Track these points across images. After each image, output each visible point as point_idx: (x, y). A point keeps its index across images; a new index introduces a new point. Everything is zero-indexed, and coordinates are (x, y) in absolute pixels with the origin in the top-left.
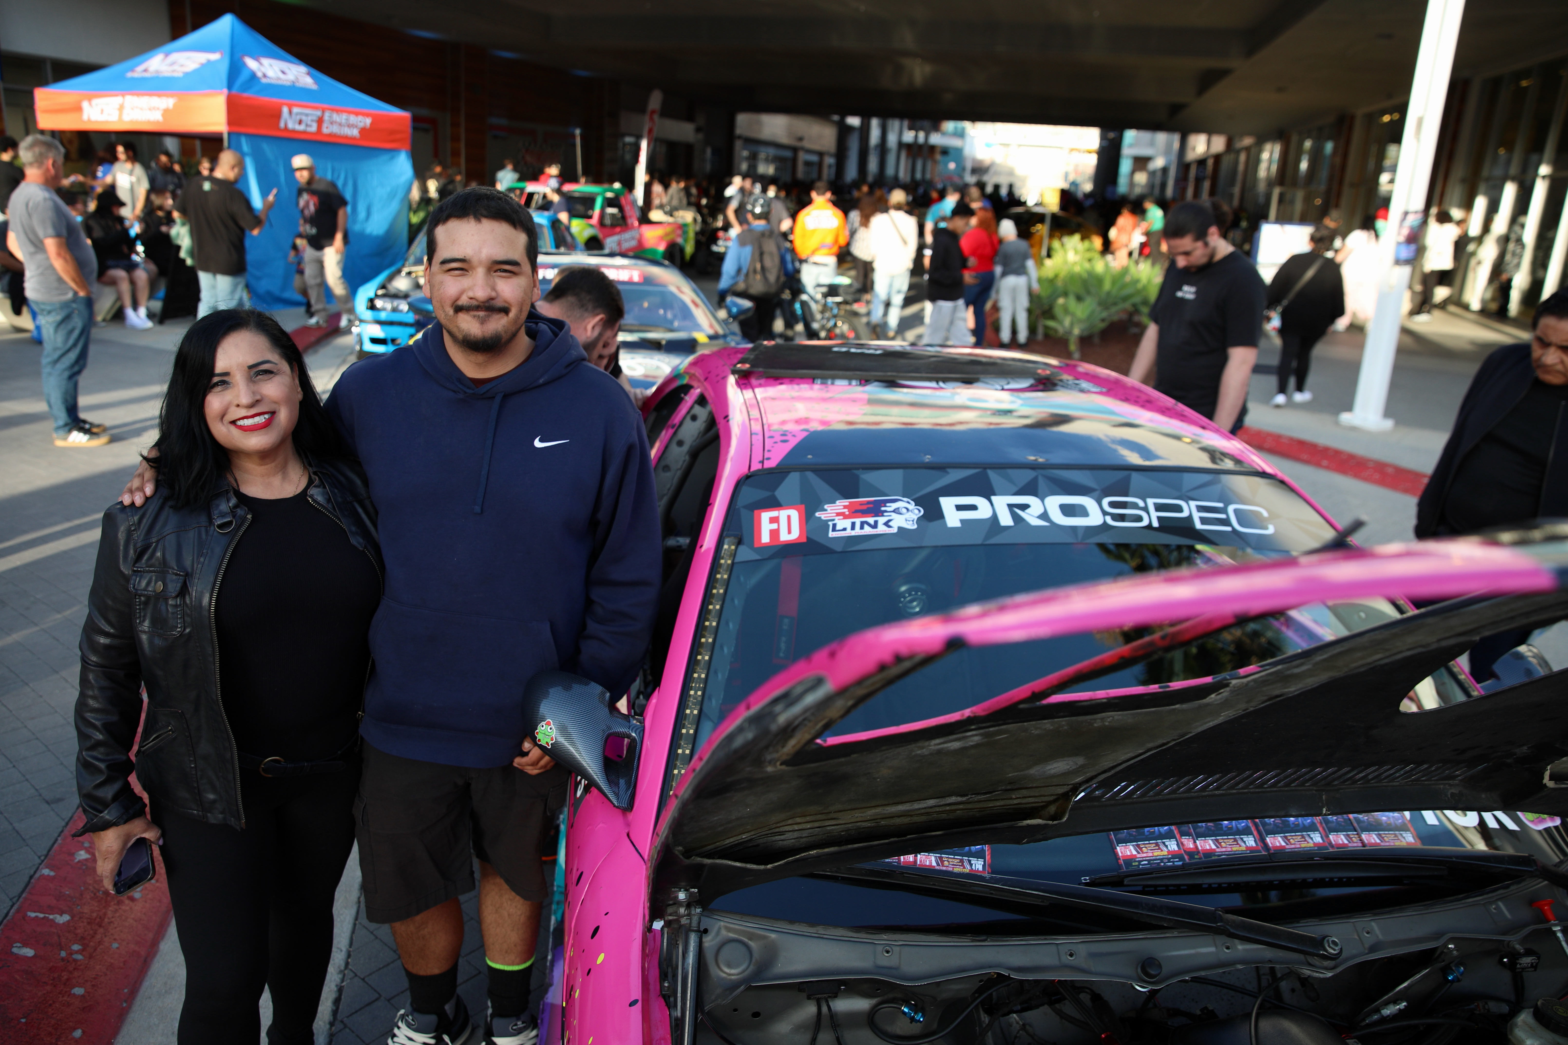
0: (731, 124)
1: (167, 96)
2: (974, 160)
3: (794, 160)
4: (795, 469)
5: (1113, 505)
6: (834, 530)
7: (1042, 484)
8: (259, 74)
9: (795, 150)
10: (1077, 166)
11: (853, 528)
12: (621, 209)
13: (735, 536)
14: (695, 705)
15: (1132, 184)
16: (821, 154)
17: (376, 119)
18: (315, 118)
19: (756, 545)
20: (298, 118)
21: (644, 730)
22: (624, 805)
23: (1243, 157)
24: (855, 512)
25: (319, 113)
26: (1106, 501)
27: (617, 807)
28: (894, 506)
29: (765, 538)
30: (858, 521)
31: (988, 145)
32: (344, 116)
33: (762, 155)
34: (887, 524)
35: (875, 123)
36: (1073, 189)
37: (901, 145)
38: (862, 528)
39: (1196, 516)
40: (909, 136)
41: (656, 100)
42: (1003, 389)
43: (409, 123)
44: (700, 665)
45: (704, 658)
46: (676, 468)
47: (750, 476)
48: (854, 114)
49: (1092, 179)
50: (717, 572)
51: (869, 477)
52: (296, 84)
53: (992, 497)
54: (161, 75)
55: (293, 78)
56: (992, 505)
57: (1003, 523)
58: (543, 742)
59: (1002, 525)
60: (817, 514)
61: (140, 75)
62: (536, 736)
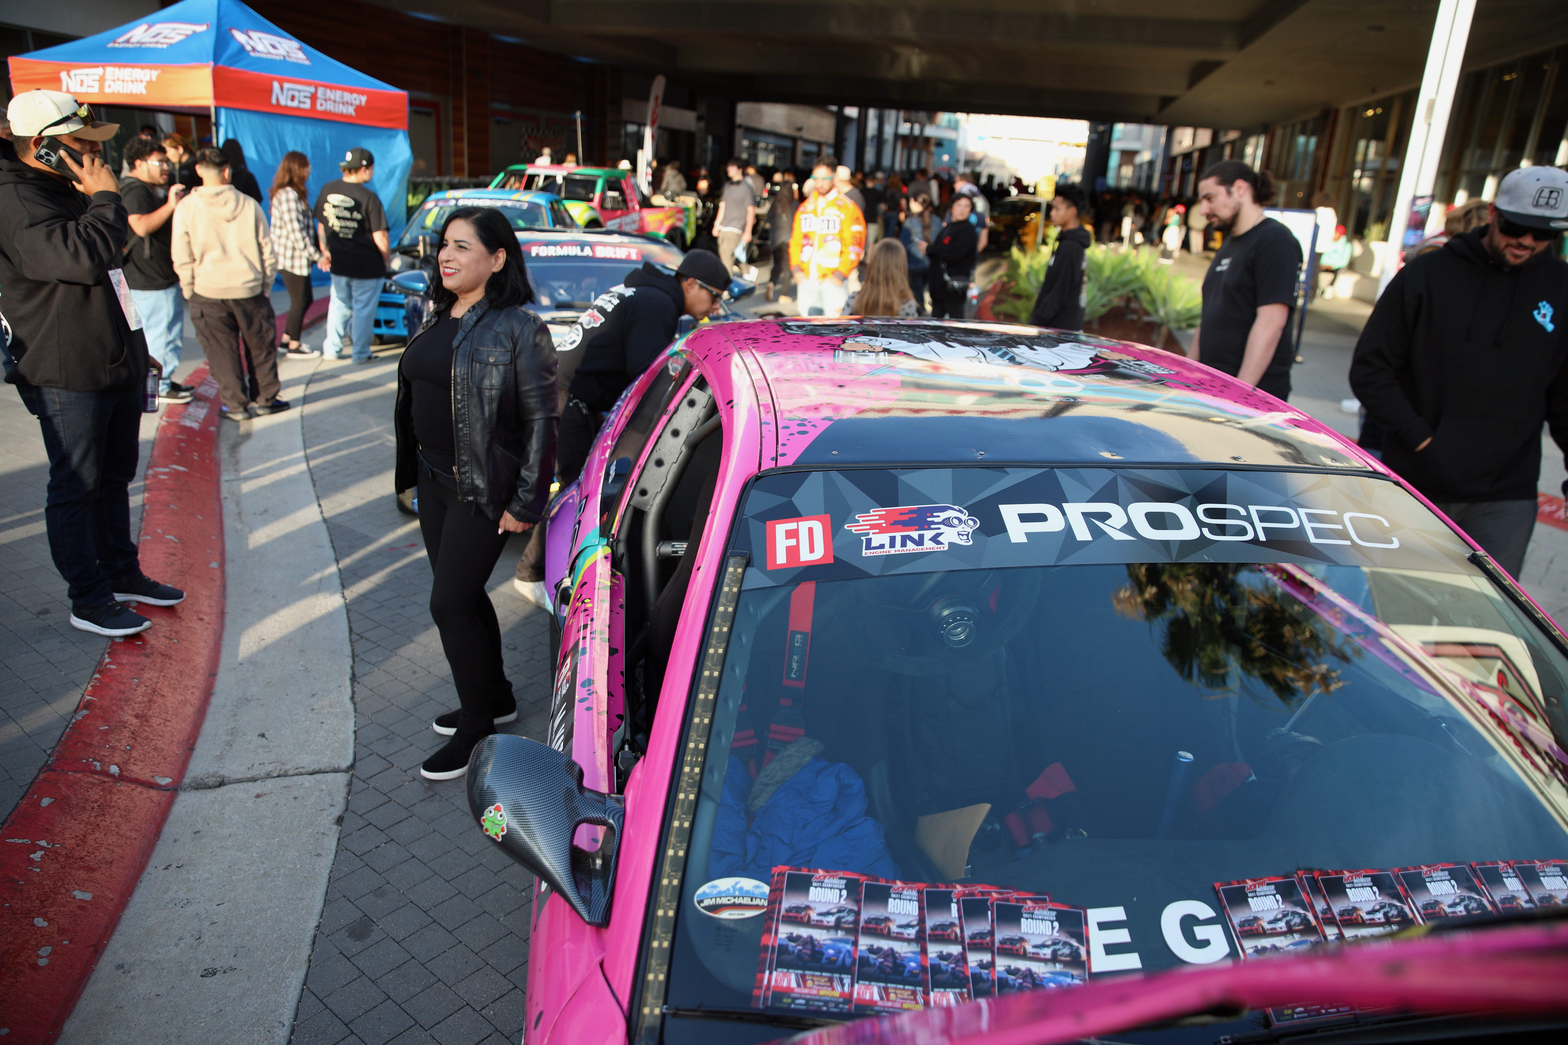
0: (732, 113)
1: (151, 68)
2: (967, 153)
3: (794, 150)
4: (817, 469)
6: (869, 547)
7: (1123, 488)
8: (248, 48)
9: (794, 140)
10: (1066, 159)
11: (892, 544)
12: (622, 192)
13: (742, 555)
14: (691, 787)
15: (1119, 177)
16: (819, 145)
17: (371, 96)
18: (308, 95)
19: (770, 567)
20: (291, 93)
21: (624, 815)
22: (598, 919)
23: (1227, 151)
24: (894, 524)
25: (312, 89)
26: (1200, 509)
27: (589, 923)
28: (943, 515)
29: (781, 558)
30: (898, 536)
31: (981, 138)
32: (339, 93)
33: (762, 145)
34: (935, 539)
35: (872, 113)
37: (897, 136)
38: (904, 544)
39: (1308, 526)
40: (905, 128)
41: (659, 86)
42: (1058, 370)
43: (406, 102)
44: (698, 730)
45: (702, 721)
46: (671, 462)
47: (760, 477)
48: (852, 104)
49: (1081, 172)
50: (720, 603)
51: (910, 478)
52: (288, 59)
53: (1064, 504)
54: (144, 46)
55: (284, 53)
56: (1064, 513)
57: (1079, 538)
58: (491, 833)
59: (1078, 539)
60: (846, 527)
61: (121, 46)
62: (482, 826)
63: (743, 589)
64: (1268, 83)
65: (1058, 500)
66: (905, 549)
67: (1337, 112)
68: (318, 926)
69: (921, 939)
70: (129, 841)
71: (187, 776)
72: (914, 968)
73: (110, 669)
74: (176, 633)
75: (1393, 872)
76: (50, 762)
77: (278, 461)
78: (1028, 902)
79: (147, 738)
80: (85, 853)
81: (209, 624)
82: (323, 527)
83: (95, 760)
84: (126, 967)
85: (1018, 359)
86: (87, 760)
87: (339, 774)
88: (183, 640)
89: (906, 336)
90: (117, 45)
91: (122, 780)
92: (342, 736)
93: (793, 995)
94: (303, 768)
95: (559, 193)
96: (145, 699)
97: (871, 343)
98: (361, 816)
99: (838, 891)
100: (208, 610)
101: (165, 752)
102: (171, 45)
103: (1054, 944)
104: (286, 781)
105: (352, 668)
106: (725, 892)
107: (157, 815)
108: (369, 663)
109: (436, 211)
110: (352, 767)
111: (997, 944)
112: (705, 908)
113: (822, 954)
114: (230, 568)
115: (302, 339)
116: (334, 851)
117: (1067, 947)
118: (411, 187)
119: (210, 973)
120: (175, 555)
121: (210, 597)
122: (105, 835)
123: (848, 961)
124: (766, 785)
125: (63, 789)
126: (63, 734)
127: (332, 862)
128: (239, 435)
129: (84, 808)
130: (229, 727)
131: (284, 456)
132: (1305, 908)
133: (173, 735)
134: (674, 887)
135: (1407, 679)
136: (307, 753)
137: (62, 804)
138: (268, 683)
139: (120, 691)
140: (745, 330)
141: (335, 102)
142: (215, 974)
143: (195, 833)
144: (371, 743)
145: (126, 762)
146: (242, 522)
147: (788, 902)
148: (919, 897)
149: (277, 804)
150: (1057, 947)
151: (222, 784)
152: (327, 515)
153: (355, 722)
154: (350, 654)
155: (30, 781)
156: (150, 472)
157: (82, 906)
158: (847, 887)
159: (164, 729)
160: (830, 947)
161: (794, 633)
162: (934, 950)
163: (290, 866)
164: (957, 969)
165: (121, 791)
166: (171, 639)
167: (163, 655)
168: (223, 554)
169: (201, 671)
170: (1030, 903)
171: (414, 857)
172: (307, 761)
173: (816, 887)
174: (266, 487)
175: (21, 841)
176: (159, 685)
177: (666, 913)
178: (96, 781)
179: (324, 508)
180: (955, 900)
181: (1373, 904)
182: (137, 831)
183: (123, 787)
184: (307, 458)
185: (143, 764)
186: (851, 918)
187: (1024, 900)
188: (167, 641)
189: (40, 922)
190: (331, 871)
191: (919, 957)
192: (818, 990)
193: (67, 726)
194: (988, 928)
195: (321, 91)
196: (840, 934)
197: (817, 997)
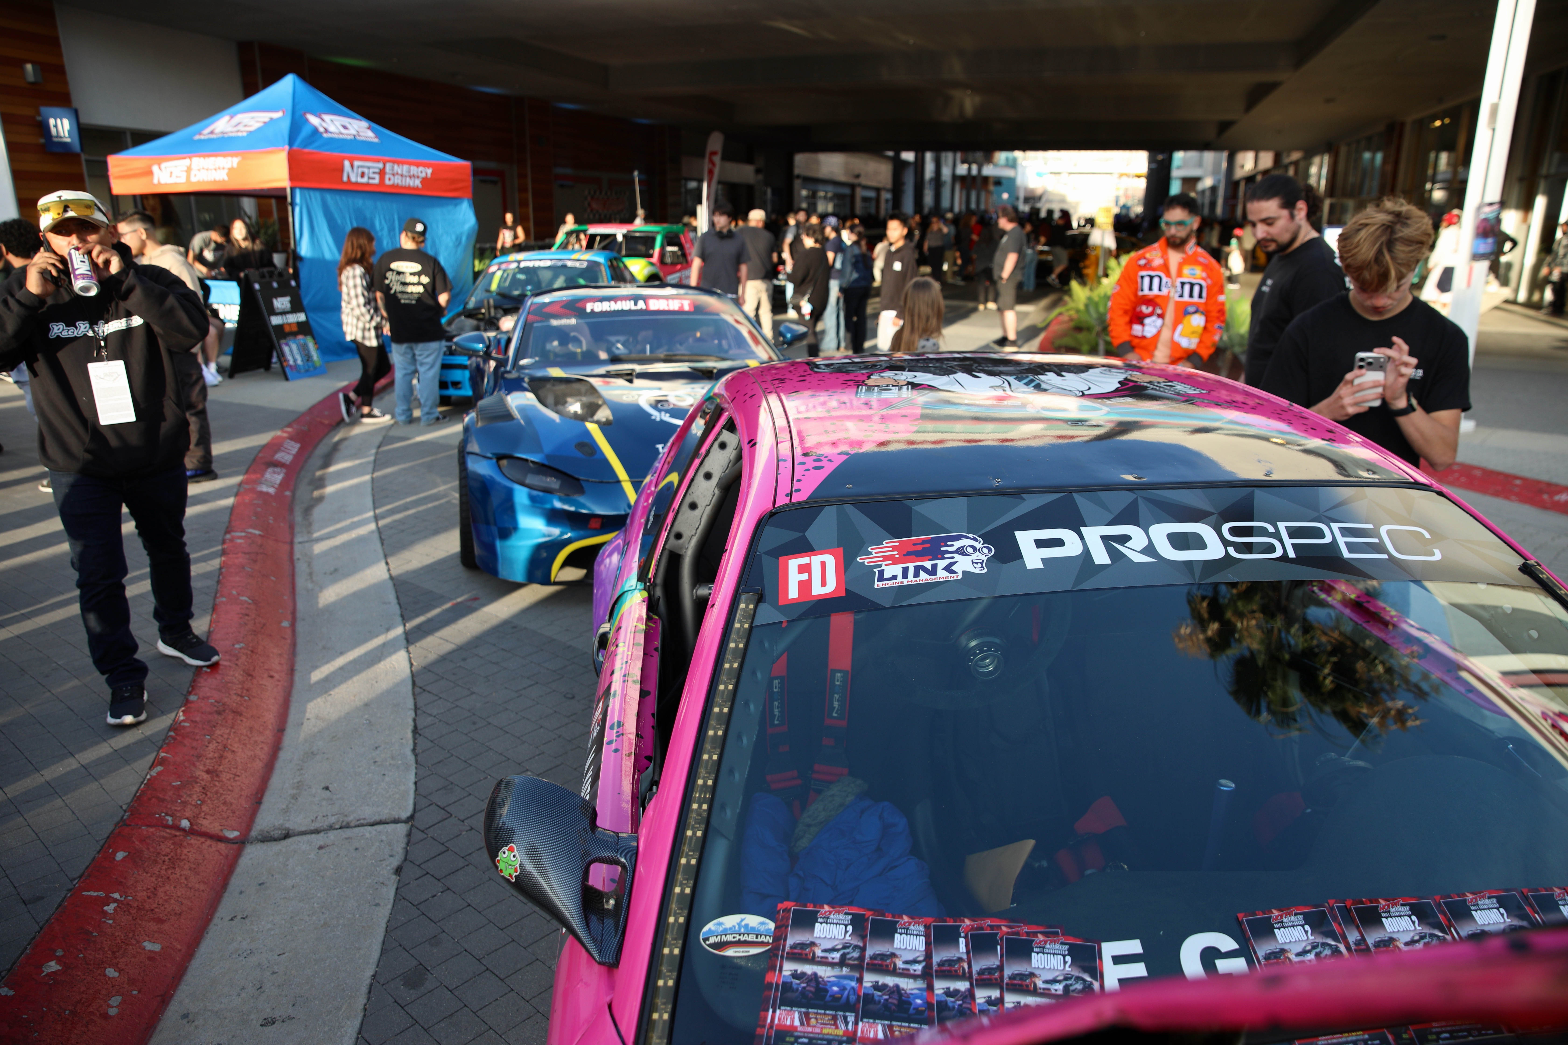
0: (790, 164)
1: (232, 156)
2: (1026, 189)
3: (853, 197)
4: (831, 503)
5: (1234, 531)
6: (881, 578)
7: (1143, 509)
8: (321, 130)
9: (853, 187)
10: (1126, 190)
11: (905, 575)
12: (682, 247)
13: (754, 591)
14: (699, 824)
16: (878, 190)
17: (436, 169)
18: (377, 171)
19: (781, 602)
20: (360, 170)
21: (637, 854)
22: (608, 959)
24: (907, 555)
25: (381, 165)
26: (1225, 528)
27: (600, 963)
28: (957, 544)
29: (793, 593)
30: (911, 566)
31: (1039, 175)
32: (406, 167)
33: (821, 194)
34: (948, 569)
35: (928, 156)
36: (1124, 212)
37: (955, 178)
38: (916, 575)
39: (1341, 541)
40: (962, 170)
41: (716, 142)
42: (1083, 395)
43: (469, 171)
44: (706, 767)
45: (710, 757)
46: (704, 504)
47: (775, 514)
48: (908, 149)
49: (1142, 202)
50: (731, 640)
51: (925, 509)
52: (358, 138)
53: (1082, 529)
54: (226, 136)
55: (354, 132)
56: (1082, 538)
57: (1097, 561)
58: (506, 874)
59: (1096, 563)
60: (858, 559)
61: (206, 137)
62: (497, 867)
63: (754, 625)
64: (1328, 101)
65: (1076, 524)
66: (917, 579)
67: (1403, 124)
68: (374, 976)
69: (927, 975)
70: (197, 894)
71: (254, 829)
72: (920, 1005)
73: (184, 727)
74: (248, 690)
75: (1434, 900)
76: (125, 817)
77: (348, 522)
78: (1040, 936)
79: (217, 793)
80: (155, 905)
81: (279, 681)
82: (390, 584)
83: (167, 814)
84: (191, 1017)
85: (1043, 386)
86: (160, 815)
87: (399, 825)
88: (254, 697)
89: (933, 369)
90: (202, 137)
91: (193, 834)
92: (402, 788)
93: (796, 1034)
94: (364, 819)
95: (619, 251)
96: (216, 755)
97: (896, 378)
98: (419, 866)
99: (844, 927)
100: (278, 668)
101: (234, 806)
102: (251, 132)
103: (1066, 979)
104: (348, 833)
105: (414, 720)
106: (730, 929)
107: (225, 868)
108: (431, 715)
109: (499, 274)
110: (411, 818)
111: (1006, 980)
112: (710, 945)
113: (827, 991)
114: (300, 627)
115: (374, 403)
116: (392, 901)
117: (1080, 982)
118: (477, 253)
119: (269, 1022)
120: (248, 615)
121: (280, 655)
122: (175, 887)
123: (853, 998)
124: (809, 826)
125: (137, 843)
126: (138, 789)
127: (389, 911)
128: (312, 499)
129: (156, 862)
130: (295, 781)
131: (354, 517)
132: (1336, 939)
133: (242, 789)
134: (680, 924)
135: (1472, 700)
136: (368, 805)
137: (134, 857)
138: (333, 737)
139: (193, 748)
140: (774, 372)
141: (402, 176)
142: (274, 1023)
143: (260, 885)
144: (430, 794)
145: (197, 816)
146: (312, 582)
147: (793, 939)
148: (925, 932)
149: (338, 855)
150: (1069, 982)
151: (287, 836)
152: (394, 573)
153: (416, 774)
154: (413, 707)
155: (106, 835)
156: (228, 536)
157: (152, 957)
158: (853, 922)
159: (234, 784)
160: (834, 984)
161: (835, 671)
162: (940, 986)
163: (349, 916)
164: (964, 1005)
165: (191, 844)
166: (242, 696)
167: (234, 712)
168: (294, 613)
169: (270, 727)
170: (1041, 937)
171: (469, 905)
172: (368, 813)
173: (821, 923)
174: (336, 548)
175: (95, 894)
176: (229, 741)
177: (671, 951)
178: (168, 835)
179: (392, 566)
180: (963, 935)
181: (1412, 934)
182: (205, 883)
183: (193, 840)
184: (376, 518)
185: (213, 818)
186: (856, 954)
187: (1035, 934)
188: (239, 699)
189: (111, 972)
190: (389, 921)
191: (925, 994)
192: (822, 1028)
193: (142, 783)
194: (997, 963)
195: (388, 166)
196: (845, 971)
197: (820, 1036)
